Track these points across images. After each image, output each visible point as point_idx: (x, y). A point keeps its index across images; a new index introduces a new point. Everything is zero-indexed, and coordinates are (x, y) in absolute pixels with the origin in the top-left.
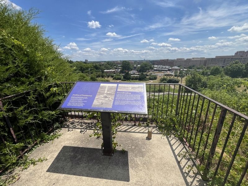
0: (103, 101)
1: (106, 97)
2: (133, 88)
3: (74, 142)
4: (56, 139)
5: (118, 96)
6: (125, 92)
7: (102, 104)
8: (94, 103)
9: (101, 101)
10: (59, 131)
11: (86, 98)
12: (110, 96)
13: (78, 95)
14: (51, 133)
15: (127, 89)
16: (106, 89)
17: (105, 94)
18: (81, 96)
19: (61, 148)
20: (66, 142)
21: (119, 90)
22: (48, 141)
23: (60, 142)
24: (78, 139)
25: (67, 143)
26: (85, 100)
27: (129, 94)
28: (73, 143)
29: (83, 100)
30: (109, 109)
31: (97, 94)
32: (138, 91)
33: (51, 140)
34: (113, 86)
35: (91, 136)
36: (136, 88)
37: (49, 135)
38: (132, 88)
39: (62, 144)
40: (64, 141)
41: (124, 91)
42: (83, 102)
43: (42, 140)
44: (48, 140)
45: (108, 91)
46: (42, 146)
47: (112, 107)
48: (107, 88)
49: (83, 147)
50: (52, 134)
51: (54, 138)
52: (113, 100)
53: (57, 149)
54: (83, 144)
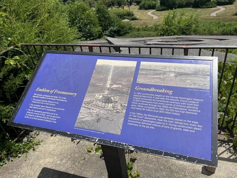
0: (102, 112)
1: (107, 100)
2: (181, 74)
3: (61, 161)
4: (31, 150)
5: (136, 98)
6: (156, 87)
7: (98, 120)
8: (80, 116)
9: (96, 111)
10: (37, 135)
11: (64, 100)
12: (117, 98)
13: (48, 91)
14: (24, 137)
15: (162, 76)
16: (110, 77)
17: (106, 92)
18: (53, 94)
19: (40, 172)
20: (47, 160)
21: (140, 80)
22: (20, 155)
23: (38, 158)
24: (67, 154)
25: (49, 162)
26: (61, 104)
27: (167, 94)
28: (58, 162)
29: (57, 106)
30: (113, 136)
31: (90, 89)
32: (192, 87)
33: (23, 152)
34: (126, 68)
35: (90, 152)
36: (188, 74)
37: (21, 141)
38: (176, 76)
39: (41, 162)
40: (45, 158)
41: (152, 82)
42: (58, 112)
43: (9, 152)
44: (20, 153)
45: (114, 82)
46: (10, 162)
47: (122, 131)
48: (111, 73)
49: (76, 174)
50: (25, 139)
51: (29, 149)
52: (124, 111)
53: (32, 174)
54: (76, 166)
